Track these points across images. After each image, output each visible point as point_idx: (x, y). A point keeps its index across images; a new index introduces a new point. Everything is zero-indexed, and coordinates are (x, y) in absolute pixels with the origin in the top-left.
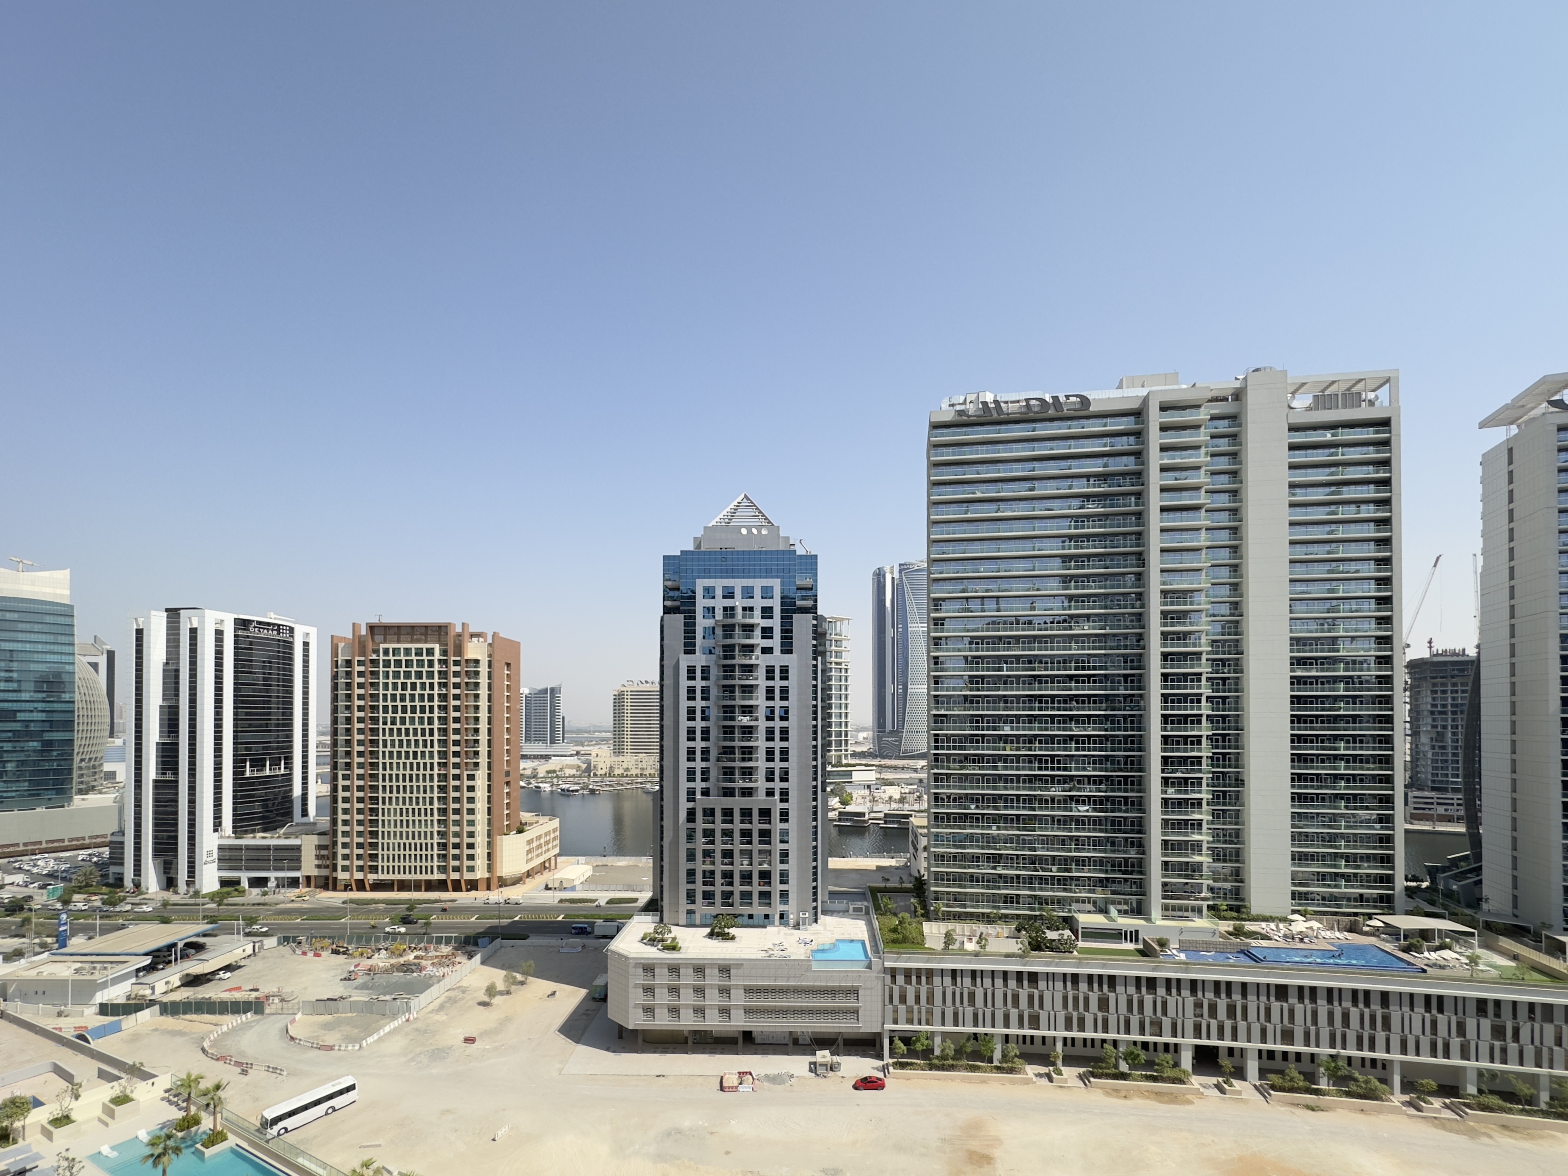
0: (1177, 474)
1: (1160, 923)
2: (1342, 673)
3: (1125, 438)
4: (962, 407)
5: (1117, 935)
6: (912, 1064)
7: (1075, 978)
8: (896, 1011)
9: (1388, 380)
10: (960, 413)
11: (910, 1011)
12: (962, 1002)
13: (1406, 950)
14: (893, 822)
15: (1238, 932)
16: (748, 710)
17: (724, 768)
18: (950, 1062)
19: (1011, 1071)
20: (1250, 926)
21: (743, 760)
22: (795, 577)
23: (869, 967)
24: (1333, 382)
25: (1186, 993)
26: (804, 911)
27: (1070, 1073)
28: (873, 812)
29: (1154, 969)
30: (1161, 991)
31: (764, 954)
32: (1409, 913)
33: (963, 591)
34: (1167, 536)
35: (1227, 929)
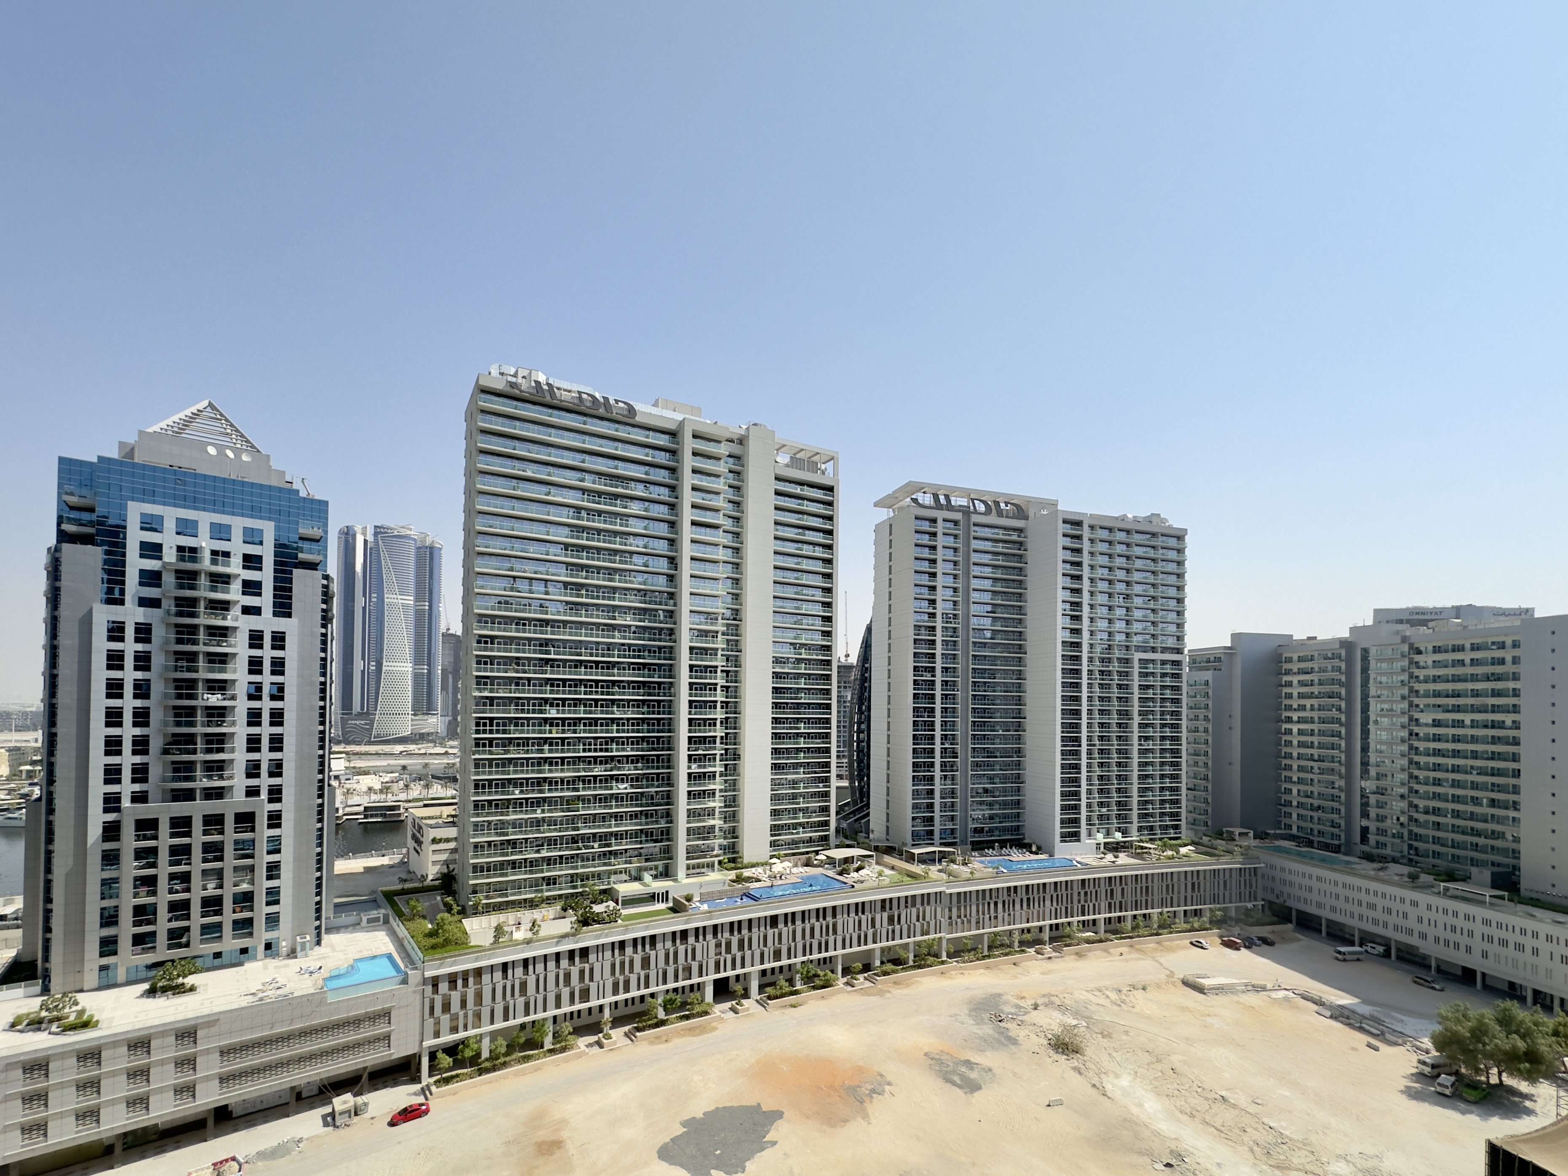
0: (704, 495)
1: (686, 881)
2: (803, 671)
3: (663, 453)
4: (514, 380)
5: (652, 898)
6: (457, 1076)
7: (622, 944)
8: (437, 1023)
9: (833, 458)
10: (512, 385)
11: (454, 1018)
12: (513, 995)
13: (841, 874)
14: (376, 816)
15: (739, 879)
16: (219, 686)
17: (173, 763)
18: (502, 1060)
19: (564, 1049)
20: (747, 873)
21: (209, 751)
22: (297, 523)
23: (405, 982)
24: (802, 450)
25: (709, 937)
26: (303, 934)
27: (617, 1034)
28: (347, 806)
29: (686, 923)
30: (691, 940)
31: (250, 999)
32: (837, 847)
33: (511, 569)
34: (696, 546)
35: (731, 877)
